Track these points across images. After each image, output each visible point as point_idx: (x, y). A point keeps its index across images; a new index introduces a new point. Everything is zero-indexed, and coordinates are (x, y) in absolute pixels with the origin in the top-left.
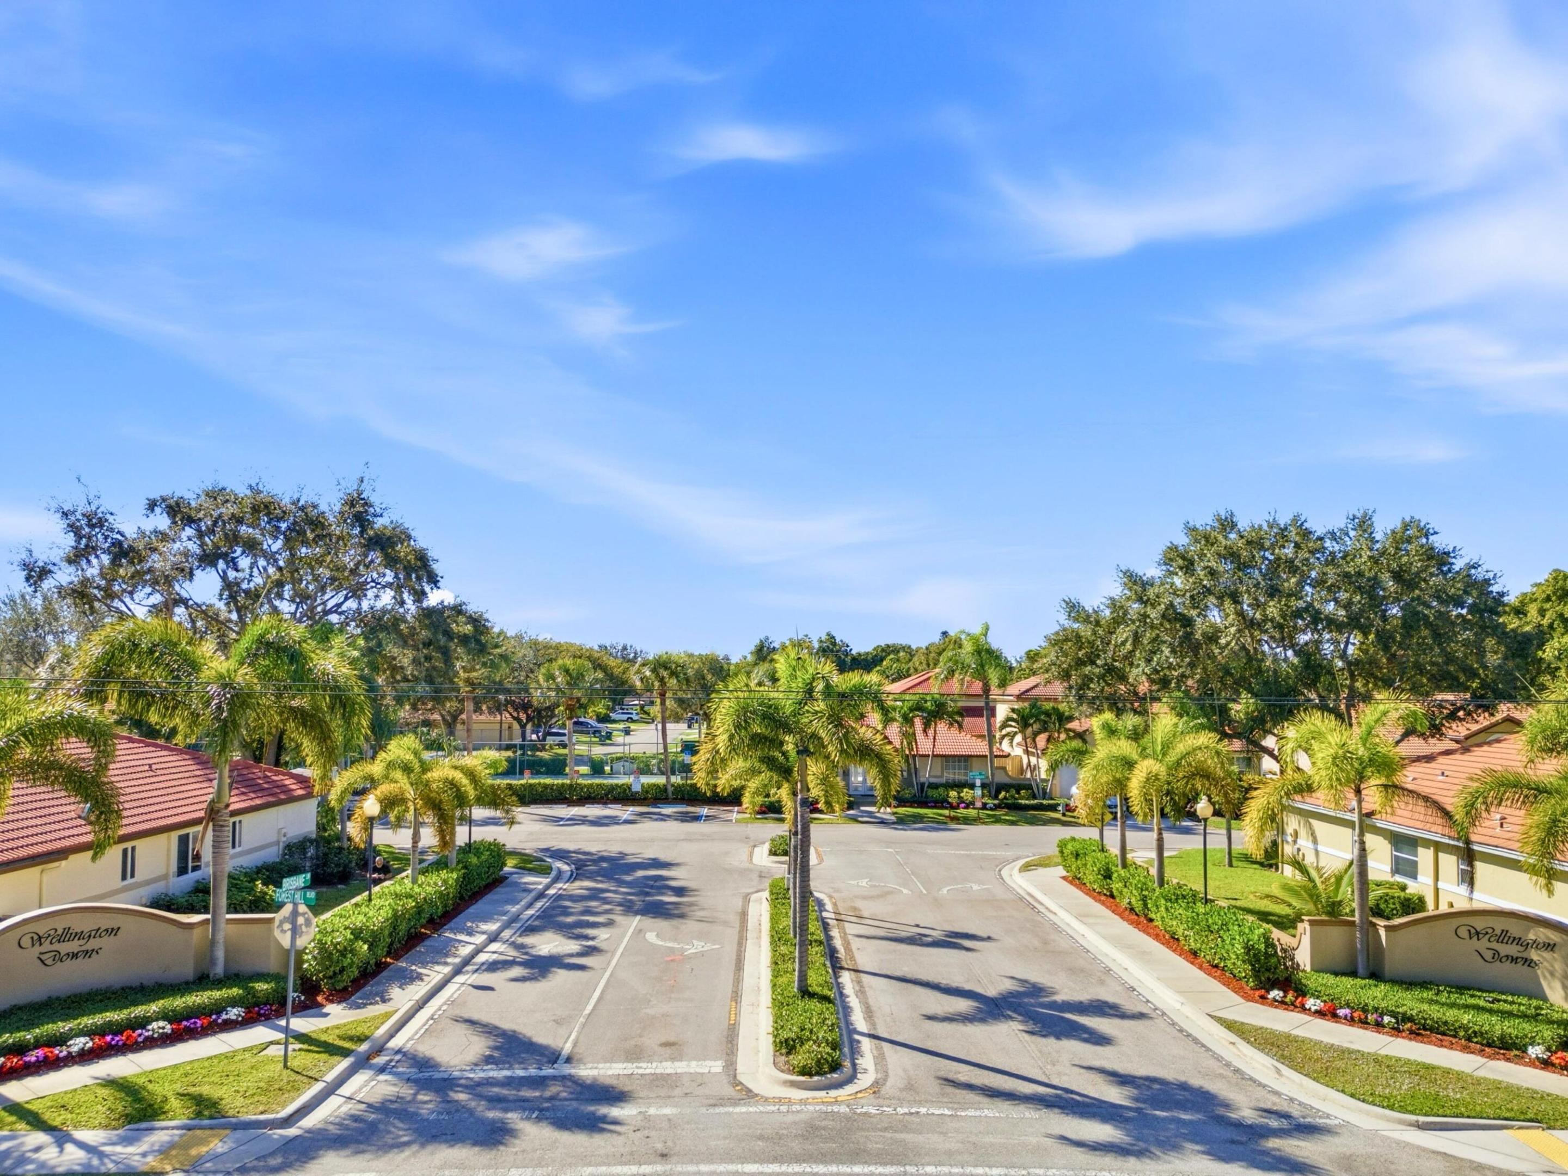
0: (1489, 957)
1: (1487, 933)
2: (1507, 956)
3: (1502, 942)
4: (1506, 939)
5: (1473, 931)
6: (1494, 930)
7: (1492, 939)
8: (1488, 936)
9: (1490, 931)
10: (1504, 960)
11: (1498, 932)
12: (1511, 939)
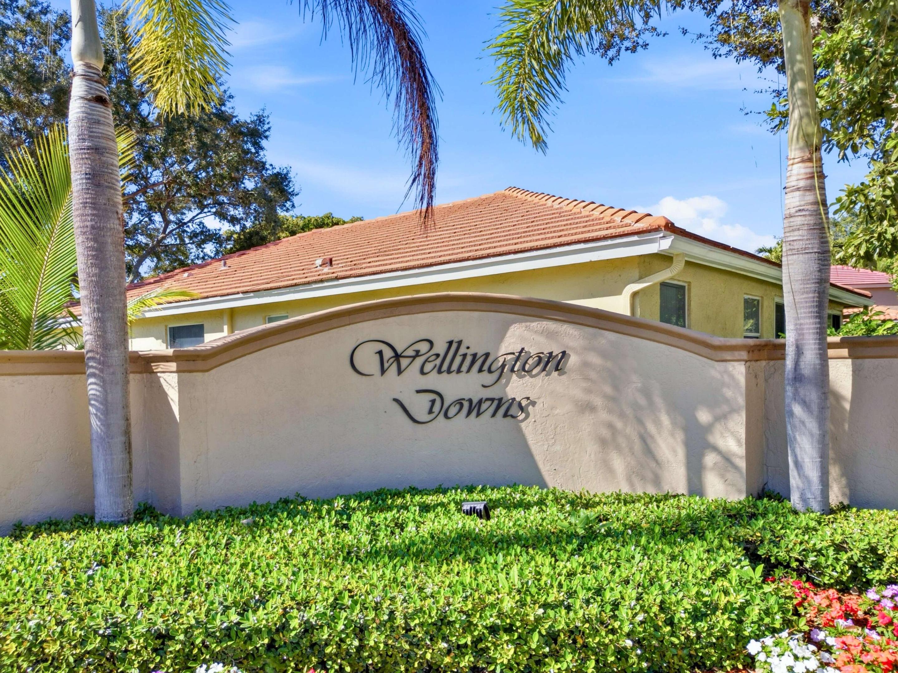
0: (421, 413)
1: (417, 354)
2: (460, 403)
3: (449, 371)
4: (458, 359)
5: (388, 353)
6: (431, 343)
7: (428, 367)
8: (419, 361)
9: (424, 347)
10: (453, 411)
11: (440, 348)
12: (469, 359)
